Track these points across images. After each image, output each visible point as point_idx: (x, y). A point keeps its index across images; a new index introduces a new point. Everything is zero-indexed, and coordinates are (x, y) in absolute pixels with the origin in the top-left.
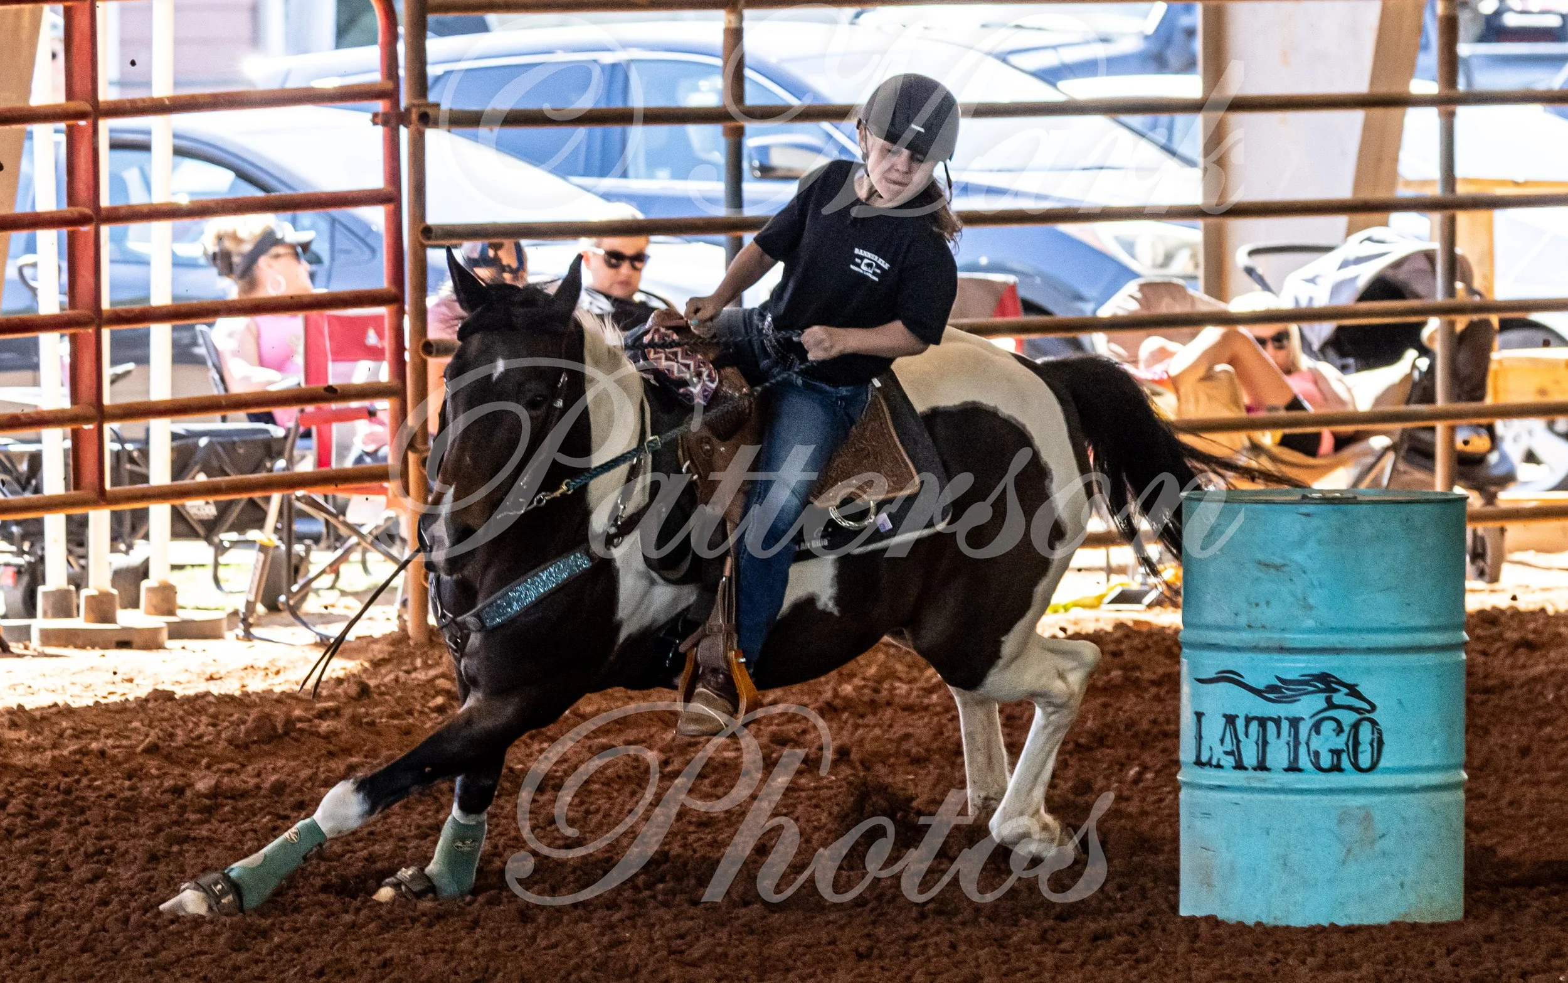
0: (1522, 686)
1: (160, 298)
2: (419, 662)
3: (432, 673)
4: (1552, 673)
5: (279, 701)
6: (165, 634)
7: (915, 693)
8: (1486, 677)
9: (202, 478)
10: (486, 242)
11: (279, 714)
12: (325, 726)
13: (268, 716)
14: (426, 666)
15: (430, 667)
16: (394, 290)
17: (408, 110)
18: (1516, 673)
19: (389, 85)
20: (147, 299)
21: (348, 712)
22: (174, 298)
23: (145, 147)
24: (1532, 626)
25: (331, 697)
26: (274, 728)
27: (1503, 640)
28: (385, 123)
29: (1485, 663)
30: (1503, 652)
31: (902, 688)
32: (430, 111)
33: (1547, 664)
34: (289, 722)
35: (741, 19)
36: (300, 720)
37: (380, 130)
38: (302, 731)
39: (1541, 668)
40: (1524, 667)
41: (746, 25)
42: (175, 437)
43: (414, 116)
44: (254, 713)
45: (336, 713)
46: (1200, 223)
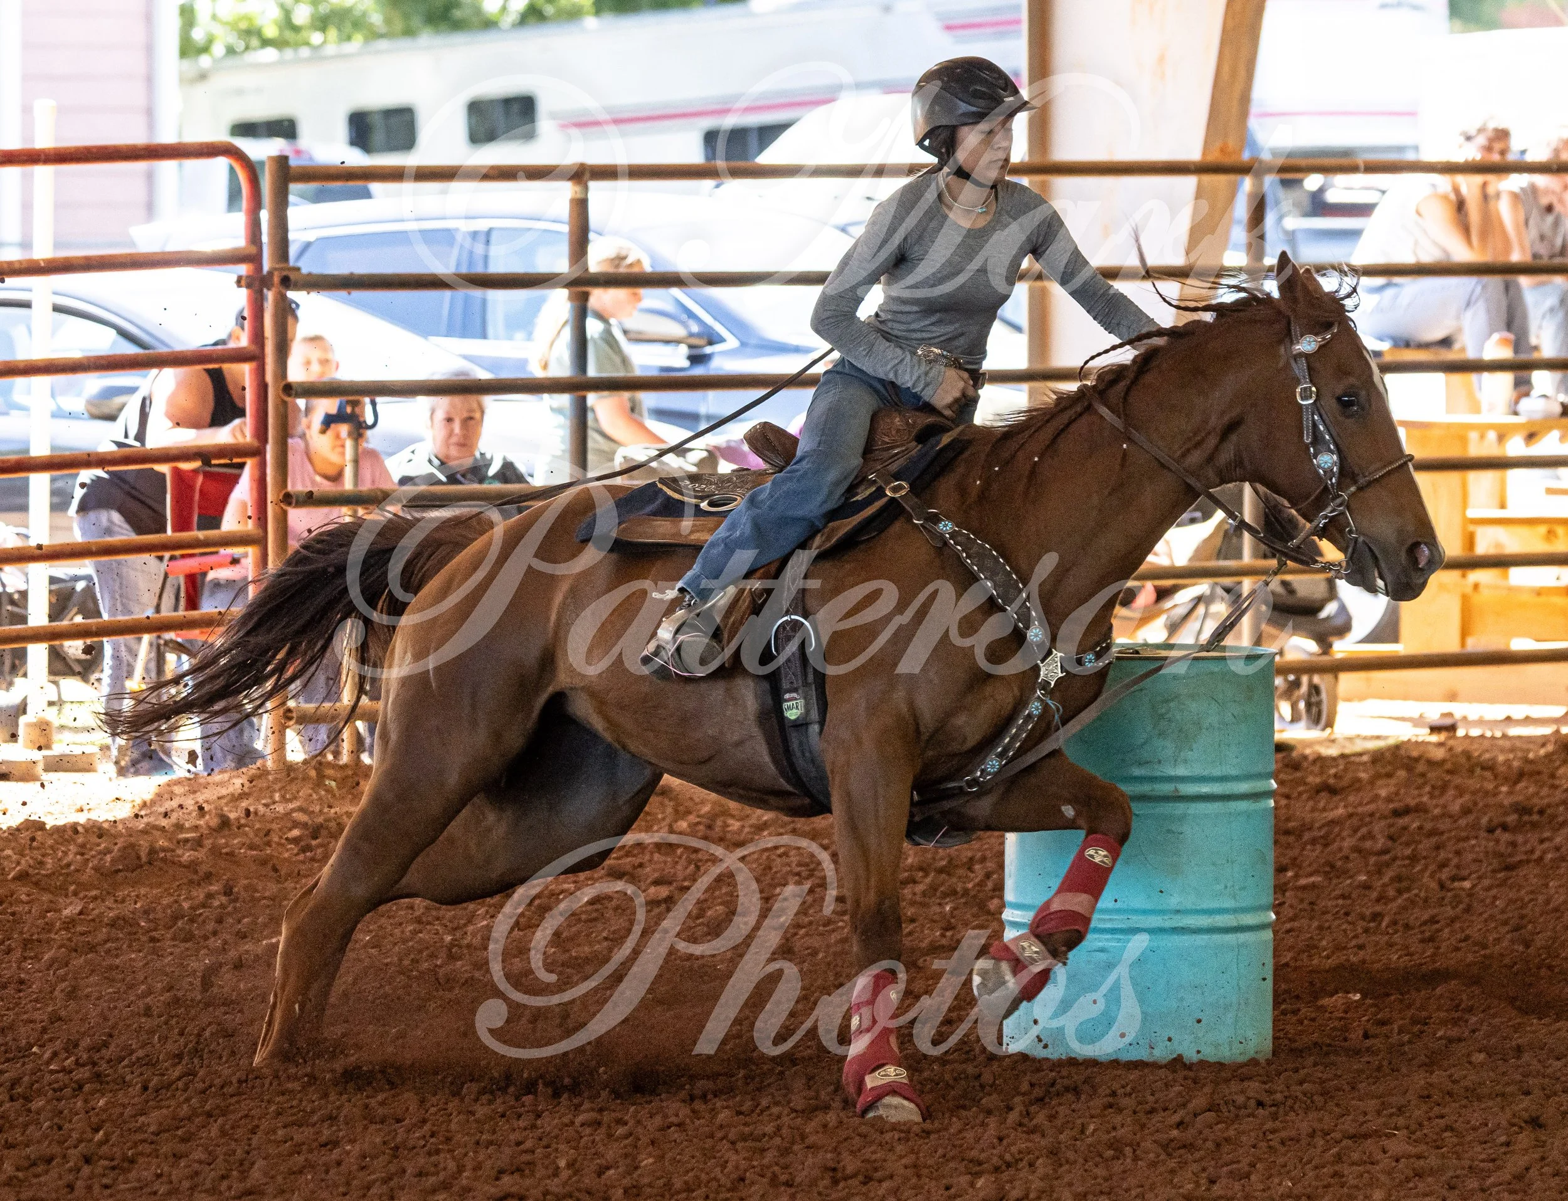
0: (1320, 828)
1: (39, 450)
2: (277, 796)
3: (291, 806)
4: (1351, 816)
5: (144, 832)
6: (40, 767)
7: (747, 830)
8: (1288, 820)
9: (79, 619)
10: (344, 399)
11: (144, 844)
12: (187, 856)
13: (132, 846)
14: (284, 799)
15: (290, 800)
16: (256, 444)
17: (270, 273)
18: (1316, 814)
19: (253, 250)
20: (27, 451)
21: (208, 843)
22: (53, 448)
23: (26, 305)
24: (1333, 771)
25: (196, 828)
26: (139, 858)
27: (1305, 784)
28: (248, 286)
29: (1287, 806)
30: (1305, 796)
31: (735, 825)
32: (293, 276)
33: (1345, 807)
34: (152, 851)
35: (586, 189)
36: (164, 850)
37: (243, 293)
38: (164, 860)
39: (1340, 811)
40: (1324, 810)
41: (590, 196)
42: (53, 580)
43: (276, 279)
44: (121, 842)
45: (198, 843)
46: (1025, 387)
